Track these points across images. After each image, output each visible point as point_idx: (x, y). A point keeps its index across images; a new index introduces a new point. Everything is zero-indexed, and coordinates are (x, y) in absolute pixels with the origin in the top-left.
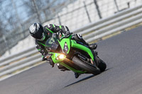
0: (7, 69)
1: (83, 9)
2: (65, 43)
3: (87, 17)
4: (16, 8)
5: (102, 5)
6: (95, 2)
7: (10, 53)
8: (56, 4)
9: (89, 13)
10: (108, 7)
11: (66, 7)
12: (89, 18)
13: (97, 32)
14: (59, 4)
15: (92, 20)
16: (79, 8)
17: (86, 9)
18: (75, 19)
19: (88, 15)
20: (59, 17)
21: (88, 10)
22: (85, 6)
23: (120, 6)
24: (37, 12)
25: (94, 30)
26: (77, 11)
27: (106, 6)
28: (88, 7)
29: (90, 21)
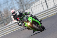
0: (11, 29)
1: (41, 4)
2: (30, 19)
3: (42, 8)
4: (14, 4)
5: (49, 3)
6: (46, 2)
7: (12, 23)
8: (30, 2)
9: (43, 6)
10: (51, 4)
11: (34, 4)
12: (43, 8)
13: (46, 14)
14: (31, 3)
15: (45, 9)
16: (39, 4)
17: (42, 5)
18: (38, 9)
19: (43, 7)
20: (31, 8)
21: (43, 5)
22: (42, 3)
23: (56, 3)
24: (22, 6)
25: (45, 13)
26: (38, 5)
27: (50, 3)
28: (43, 4)
29: (44, 10)
